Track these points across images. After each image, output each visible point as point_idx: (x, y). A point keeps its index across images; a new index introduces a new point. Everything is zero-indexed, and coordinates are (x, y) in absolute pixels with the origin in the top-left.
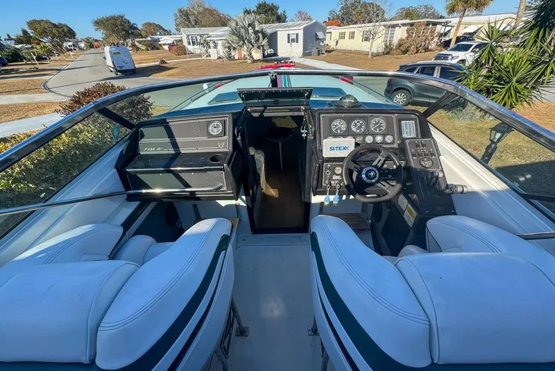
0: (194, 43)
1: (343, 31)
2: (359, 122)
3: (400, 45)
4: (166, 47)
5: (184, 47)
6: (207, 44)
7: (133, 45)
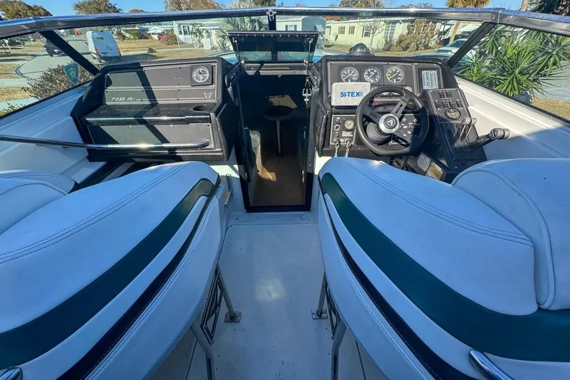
0: (185, 33)
1: (343, 25)
2: (372, 71)
3: (400, 41)
4: (156, 37)
5: (175, 36)
6: (200, 33)
7: (119, 34)
